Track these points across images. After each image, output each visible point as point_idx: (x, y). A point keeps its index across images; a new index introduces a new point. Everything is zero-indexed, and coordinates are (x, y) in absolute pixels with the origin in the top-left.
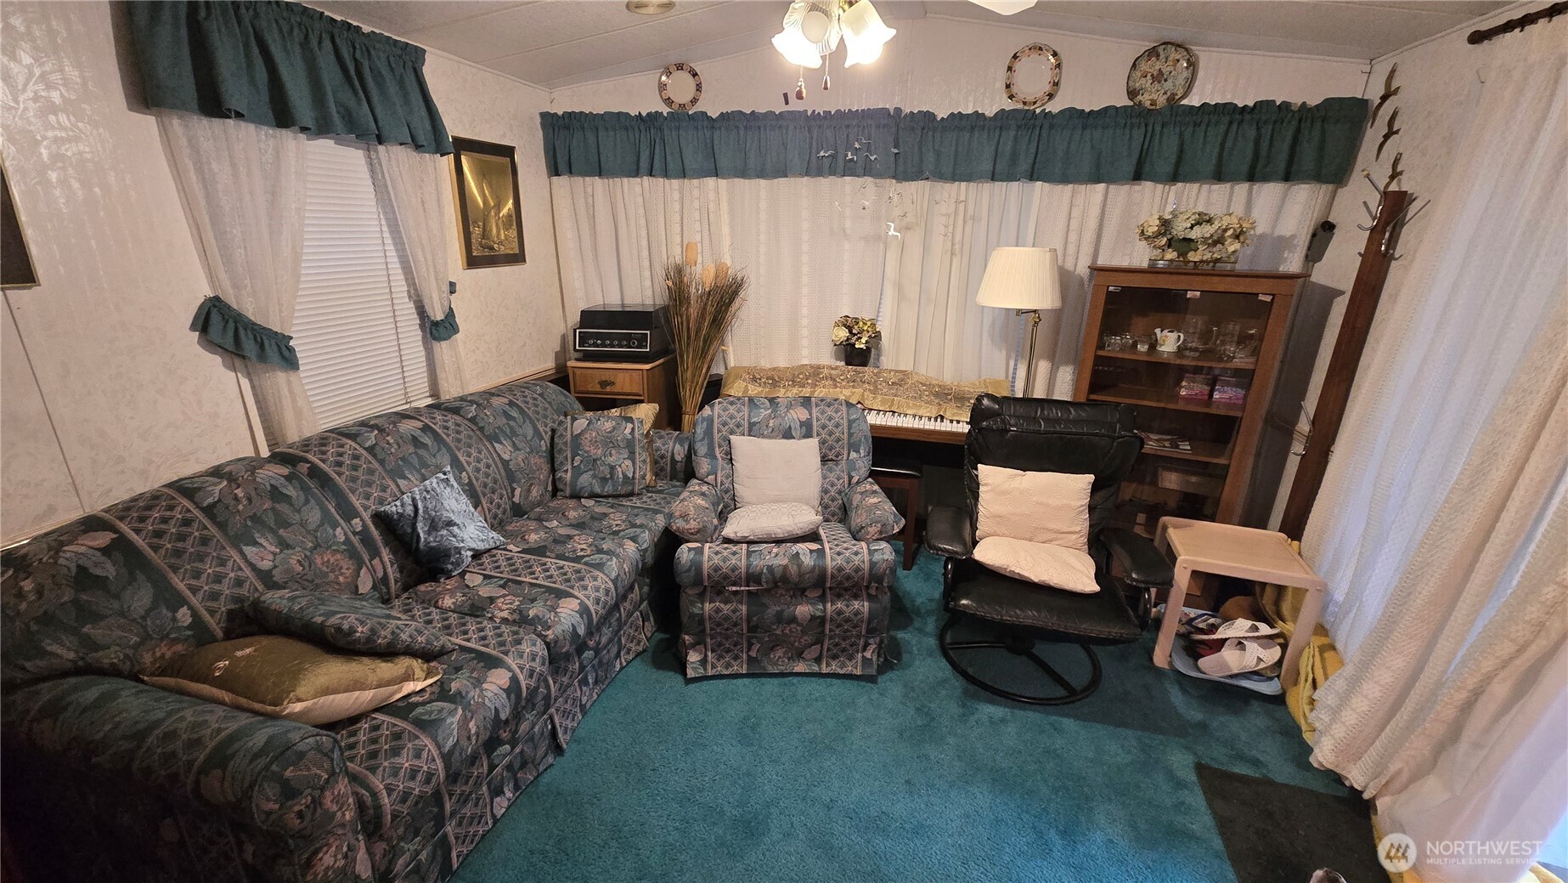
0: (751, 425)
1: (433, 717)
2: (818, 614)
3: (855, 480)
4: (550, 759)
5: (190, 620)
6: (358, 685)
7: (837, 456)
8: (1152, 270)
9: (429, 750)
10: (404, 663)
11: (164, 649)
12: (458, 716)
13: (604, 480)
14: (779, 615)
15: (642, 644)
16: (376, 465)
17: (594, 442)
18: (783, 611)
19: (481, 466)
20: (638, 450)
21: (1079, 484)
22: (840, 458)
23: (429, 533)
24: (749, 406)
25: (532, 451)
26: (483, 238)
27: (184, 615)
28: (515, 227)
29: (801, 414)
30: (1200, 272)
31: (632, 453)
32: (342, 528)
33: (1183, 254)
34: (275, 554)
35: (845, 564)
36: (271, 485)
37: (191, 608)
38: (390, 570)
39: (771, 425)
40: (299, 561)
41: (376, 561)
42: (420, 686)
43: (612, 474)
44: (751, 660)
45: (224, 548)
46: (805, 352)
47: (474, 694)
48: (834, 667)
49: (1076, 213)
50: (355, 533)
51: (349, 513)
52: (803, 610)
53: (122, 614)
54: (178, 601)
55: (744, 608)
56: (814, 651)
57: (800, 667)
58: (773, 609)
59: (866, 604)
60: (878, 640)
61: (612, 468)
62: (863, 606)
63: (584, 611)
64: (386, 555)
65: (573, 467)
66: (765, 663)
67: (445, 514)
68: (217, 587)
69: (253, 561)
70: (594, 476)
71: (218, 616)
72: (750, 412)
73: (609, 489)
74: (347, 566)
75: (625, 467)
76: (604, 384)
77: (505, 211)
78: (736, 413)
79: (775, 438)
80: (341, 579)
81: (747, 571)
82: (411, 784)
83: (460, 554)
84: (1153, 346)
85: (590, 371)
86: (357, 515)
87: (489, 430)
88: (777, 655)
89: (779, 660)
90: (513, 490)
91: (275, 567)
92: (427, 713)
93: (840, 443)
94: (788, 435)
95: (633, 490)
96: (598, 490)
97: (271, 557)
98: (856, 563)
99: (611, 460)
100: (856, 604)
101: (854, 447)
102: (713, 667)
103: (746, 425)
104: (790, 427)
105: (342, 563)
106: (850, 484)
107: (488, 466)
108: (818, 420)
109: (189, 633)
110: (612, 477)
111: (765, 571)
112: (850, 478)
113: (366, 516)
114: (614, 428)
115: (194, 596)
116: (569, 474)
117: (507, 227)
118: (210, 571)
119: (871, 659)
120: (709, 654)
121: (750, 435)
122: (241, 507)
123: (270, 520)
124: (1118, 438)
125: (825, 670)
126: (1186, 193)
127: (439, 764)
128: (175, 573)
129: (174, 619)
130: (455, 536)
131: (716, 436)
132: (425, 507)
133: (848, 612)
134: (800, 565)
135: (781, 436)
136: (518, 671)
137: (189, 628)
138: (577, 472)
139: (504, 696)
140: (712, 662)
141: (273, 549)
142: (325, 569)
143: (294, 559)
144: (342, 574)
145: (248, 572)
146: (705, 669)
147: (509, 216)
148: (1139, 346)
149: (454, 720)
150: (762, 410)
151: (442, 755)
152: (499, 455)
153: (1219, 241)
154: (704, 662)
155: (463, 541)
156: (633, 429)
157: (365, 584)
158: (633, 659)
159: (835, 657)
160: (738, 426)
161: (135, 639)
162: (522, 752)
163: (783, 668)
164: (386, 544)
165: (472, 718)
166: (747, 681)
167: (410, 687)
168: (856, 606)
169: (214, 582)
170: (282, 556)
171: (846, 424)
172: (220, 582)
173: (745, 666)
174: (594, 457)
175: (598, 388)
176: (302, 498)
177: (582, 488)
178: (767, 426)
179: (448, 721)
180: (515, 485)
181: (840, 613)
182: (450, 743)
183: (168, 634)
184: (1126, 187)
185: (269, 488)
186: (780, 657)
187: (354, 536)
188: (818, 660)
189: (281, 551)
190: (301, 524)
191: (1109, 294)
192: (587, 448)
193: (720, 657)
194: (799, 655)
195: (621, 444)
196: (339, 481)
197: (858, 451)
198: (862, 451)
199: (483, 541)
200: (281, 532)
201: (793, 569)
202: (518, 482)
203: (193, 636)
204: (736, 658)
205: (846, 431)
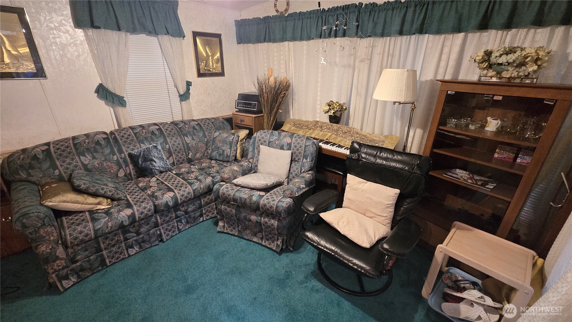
0: (269, 142)
1: (98, 218)
2: (259, 221)
3: (303, 171)
4: (157, 243)
5: (58, 174)
6: (77, 202)
7: (299, 160)
8: (479, 83)
9: (90, 227)
10: (100, 199)
11: (49, 180)
12: (105, 220)
13: (220, 155)
14: (245, 217)
15: (214, 214)
16: (135, 138)
17: (220, 141)
18: (246, 216)
19: (176, 144)
20: (233, 146)
21: (392, 193)
22: (300, 160)
23: (142, 162)
24: (270, 135)
25: (200, 141)
26: (206, 67)
27: (57, 172)
28: (220, 63)
29: (288, 140)
30: (512, 84)
31: (231, 147)
32: (117, 156)
33: (499, 73)
34: (90, 160)
35: (267, 204)
36: (98, 140)
37: (59, 170)
38: (132, 171)
39: (277, 143)
40: (98, 163)
41: (127, 168)
42: (103, 207)
43: (223, 153)
44: (239, 231)
45: (74, 156)
46: (318, 115)
47: (115, 215)
48: (267, 244)
49: (446, 50)
50: (121, 158)
51: (121, 151)
52: (254, 218)
53: (40, 168)
54: (56, 168)
55: (234, 211)
56: (259, 235)
57: (255, 239)
58: (243, 215)
59: (276, 222)
60: (282, 238)
61: (223, 151)
62: (275, 223)
63: (175, 198)
64: (131, 166)
65: (212, 149)
66: (243, 234)
67: (151, 157)
68: (69, 166)
69: (82, 161)
70: (218, 153)
71: (67, 174)
72: (270, 137)
73: (221, 158)
74: (115, 168)
75: (228, 151)
76: (242, 121)
77: (216, 57)
78: (264, 137)
79: (277, 148)
80: (112, 171)
81: (233, 197)
82: (79, 235)
83: (152, 170)
84: (483, 126)
85: (237, 116)
86: (123, 152)
87: (184, 132)
88: (248, 232)
89: (247, 234)
90: (189, 153)
91: (89, 164)
92: (97, 216)
93: (301, 154)
94: (282, 148)
95: (229, 160)
96: (218, 158)
97: (89, 161)
98: (271, 204)
99: (224, 148)
100: (273, 221)
101: (305, 157)
102: (227, 229)
103: (268, 142)
104: (283, 145)
105: (113, 166)
106: (301, 172)
107: (179, 144)
108: (294, 143)
109: (57, 177)
110: (223, 154)
111: (239, 199)
112: (301, 169)
113: (126, 154)
114: (227, 137)
115: (61, 167)
116: (210, 151)
117: (217, 63)
118: (68, 161)
119: (280, 245)
120: (226, 224)
121: (268, 146)
122: (85, 145)
123: (92, 150)
124: (413, 173)
125: (263, 244)
126: (518, 36)
127: (92, 232)
128: (58, 160)
129: (54, 173)
130: (152, 165)
131: (256, 144)
132: (143, 154)
133: (269, 223)
134: (251, 200)
135: (279, 148)
136: (136, 211)
137: (57, 176)
138: (213, 151)
139: (127, 217)
140: (227, 228)
141: (90, 158)
142: (106, 167)
143: (96, 163)
144: (112, 170)
145: (80, 164)
146: (224, 229)
147: (218, 59)
148: (470, 126)
149: (103, 221)
150: (274, 137)
151: (94, 230)
152: (185, 141)
153: (522, 64)
154: (224, 227)
155: (154, 167)
156: (233, 138)
157: (121, 174)
158: (209, 219)
159: (268, 240)
160: (265, 141)
161: (41, 176)
162: (143, 237)
163: (249, 238)
164: (132, 163)
165: (111, 221)
166: (236, 238)
167: (99, 207)
168: (272, 222)
169: (68, 165)
170: (92, 161)
171: (304, 147)
172: (70, 165)
173: (237, 233)
174: (218, 146)
175: (240, 122)
176: (106, 144)
177: (213, 157)
178: (275, 143)
179: (101, 220)
180: (189, 152)
181: (266, 223)
182: (99, 227)
183: (50, 177)
184: (478, 34)
185: (96, 140)
186: (248, 233)
187: (121, 159)
188: (262, 239)
189: (93, 159)
190: (102, 153)
191: (448, 95)
192: (217, 143)
193: (229, 227)
194: (255, 235)
195: (228, 143)
196: (120, 141)
197: (306, 159)
198: (308, 159)
199: (163, 168)
200: (94, 154)
201: (248, 201)
202: (191, 151)
203: (58, 178)
204: (234, 229)
205: (303, 150)
